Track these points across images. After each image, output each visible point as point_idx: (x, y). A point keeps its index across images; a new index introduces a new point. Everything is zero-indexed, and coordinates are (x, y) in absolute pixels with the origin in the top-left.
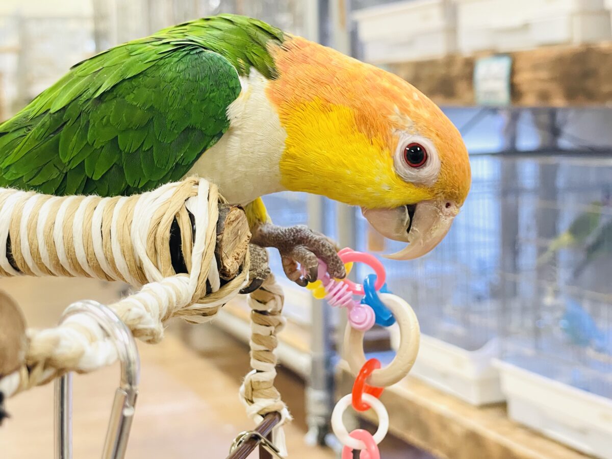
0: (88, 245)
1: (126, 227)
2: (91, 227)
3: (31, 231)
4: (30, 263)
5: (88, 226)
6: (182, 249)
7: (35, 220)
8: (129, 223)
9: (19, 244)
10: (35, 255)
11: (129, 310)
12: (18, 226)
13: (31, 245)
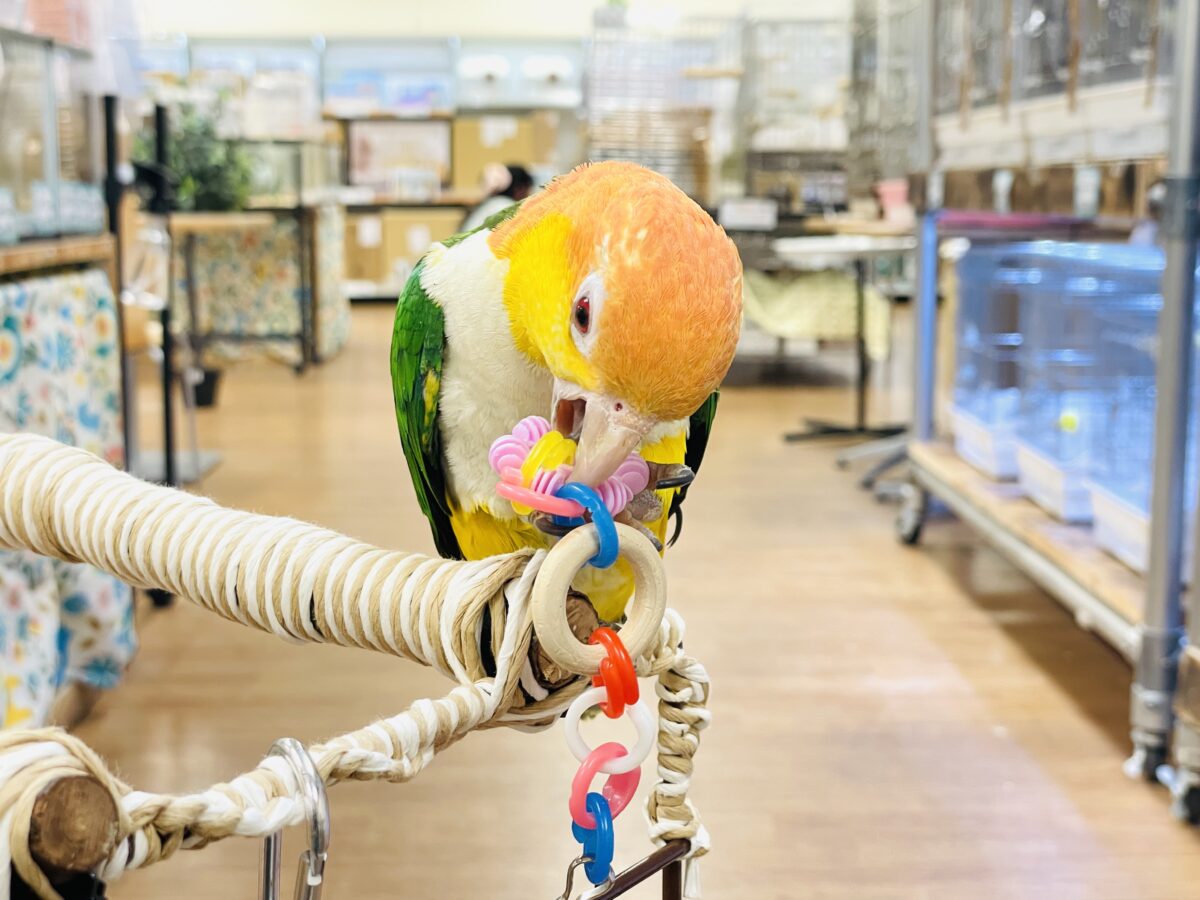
0: (395, 623)
1: (435, 606)
2: (400, 599)
3: (337, 595)
4: (335, 633)
5: (397, 599)
6: (492, 647)
7: (340, 583)
8: (440, 602)
9: (322, 610)
10: (341, 625)
11: (344, 753)
12: (323, 588)
13: (335, 611)
